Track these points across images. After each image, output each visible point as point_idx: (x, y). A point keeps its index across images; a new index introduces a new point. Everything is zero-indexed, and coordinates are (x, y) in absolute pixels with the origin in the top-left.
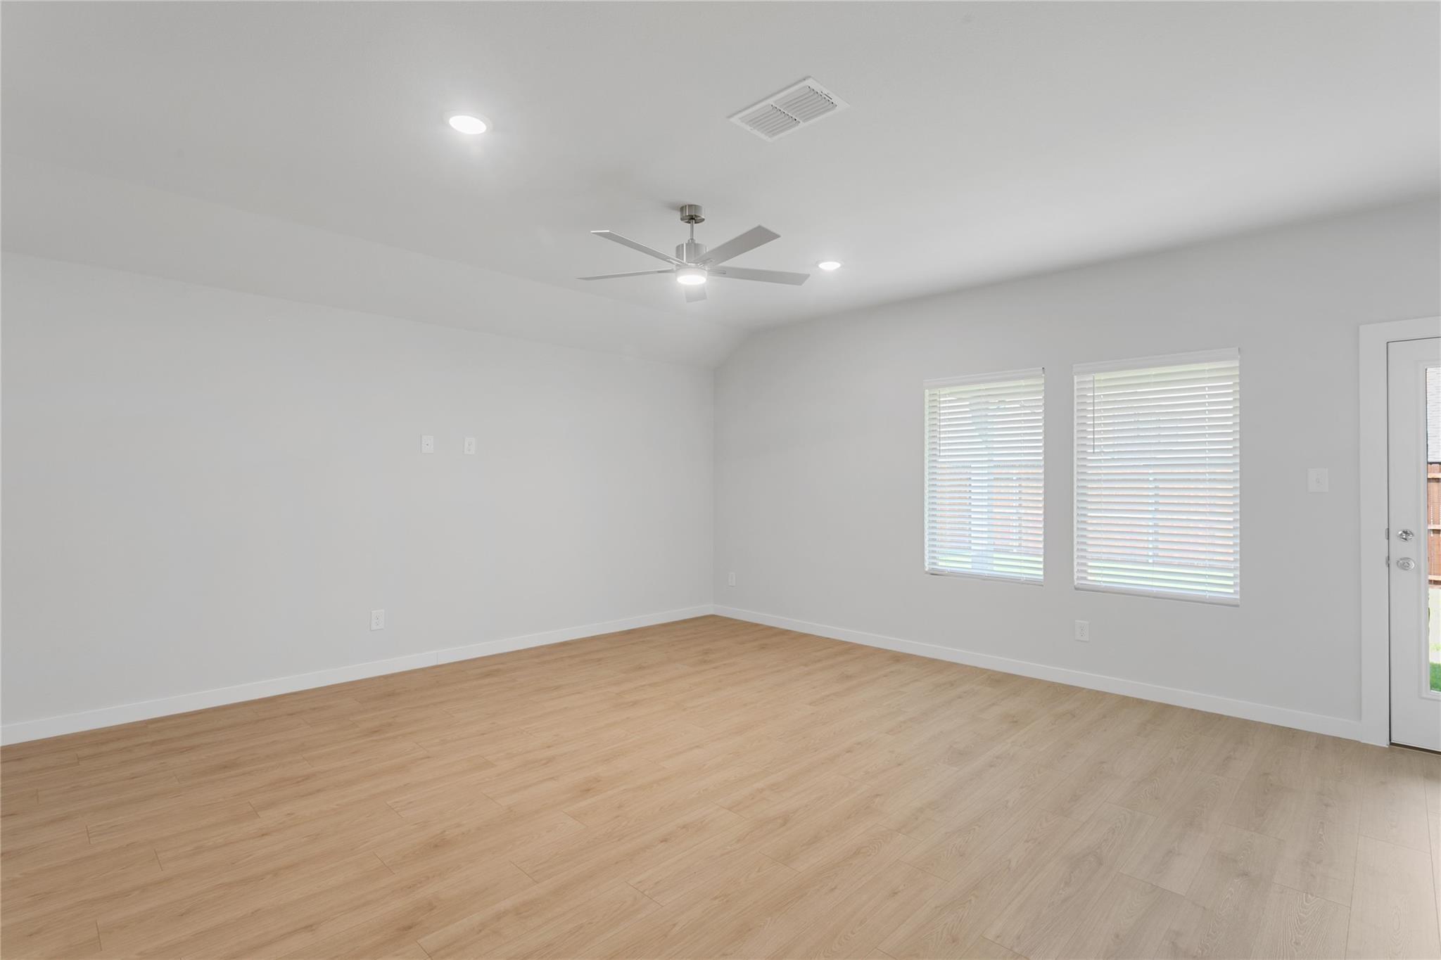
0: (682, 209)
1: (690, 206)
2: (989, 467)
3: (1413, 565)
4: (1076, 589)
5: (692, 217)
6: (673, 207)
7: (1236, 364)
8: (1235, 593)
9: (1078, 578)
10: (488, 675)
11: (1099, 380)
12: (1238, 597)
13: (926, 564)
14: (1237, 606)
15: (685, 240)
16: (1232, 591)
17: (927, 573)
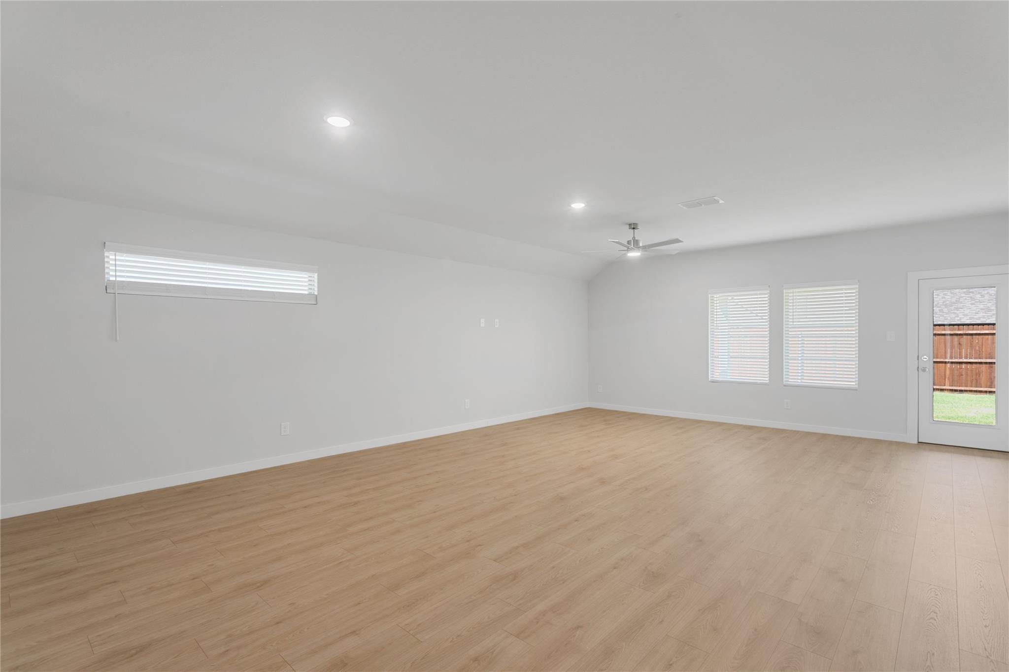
0: (630, 225)
1: (634, 224)
2: (728, 329)
3: (927, 370)
4: (785, 386)
5: (633, 227)
6: (627, 224)
7: (857, 286)
8: (856, 384)
9: (786, 381)
10: (518, 429)
11: (795, 292)
12: (857, 386)
13: (710, 377)
14: (856, 390)
15: (630, 238)
16: (854, 384)
17: (710, 381)
